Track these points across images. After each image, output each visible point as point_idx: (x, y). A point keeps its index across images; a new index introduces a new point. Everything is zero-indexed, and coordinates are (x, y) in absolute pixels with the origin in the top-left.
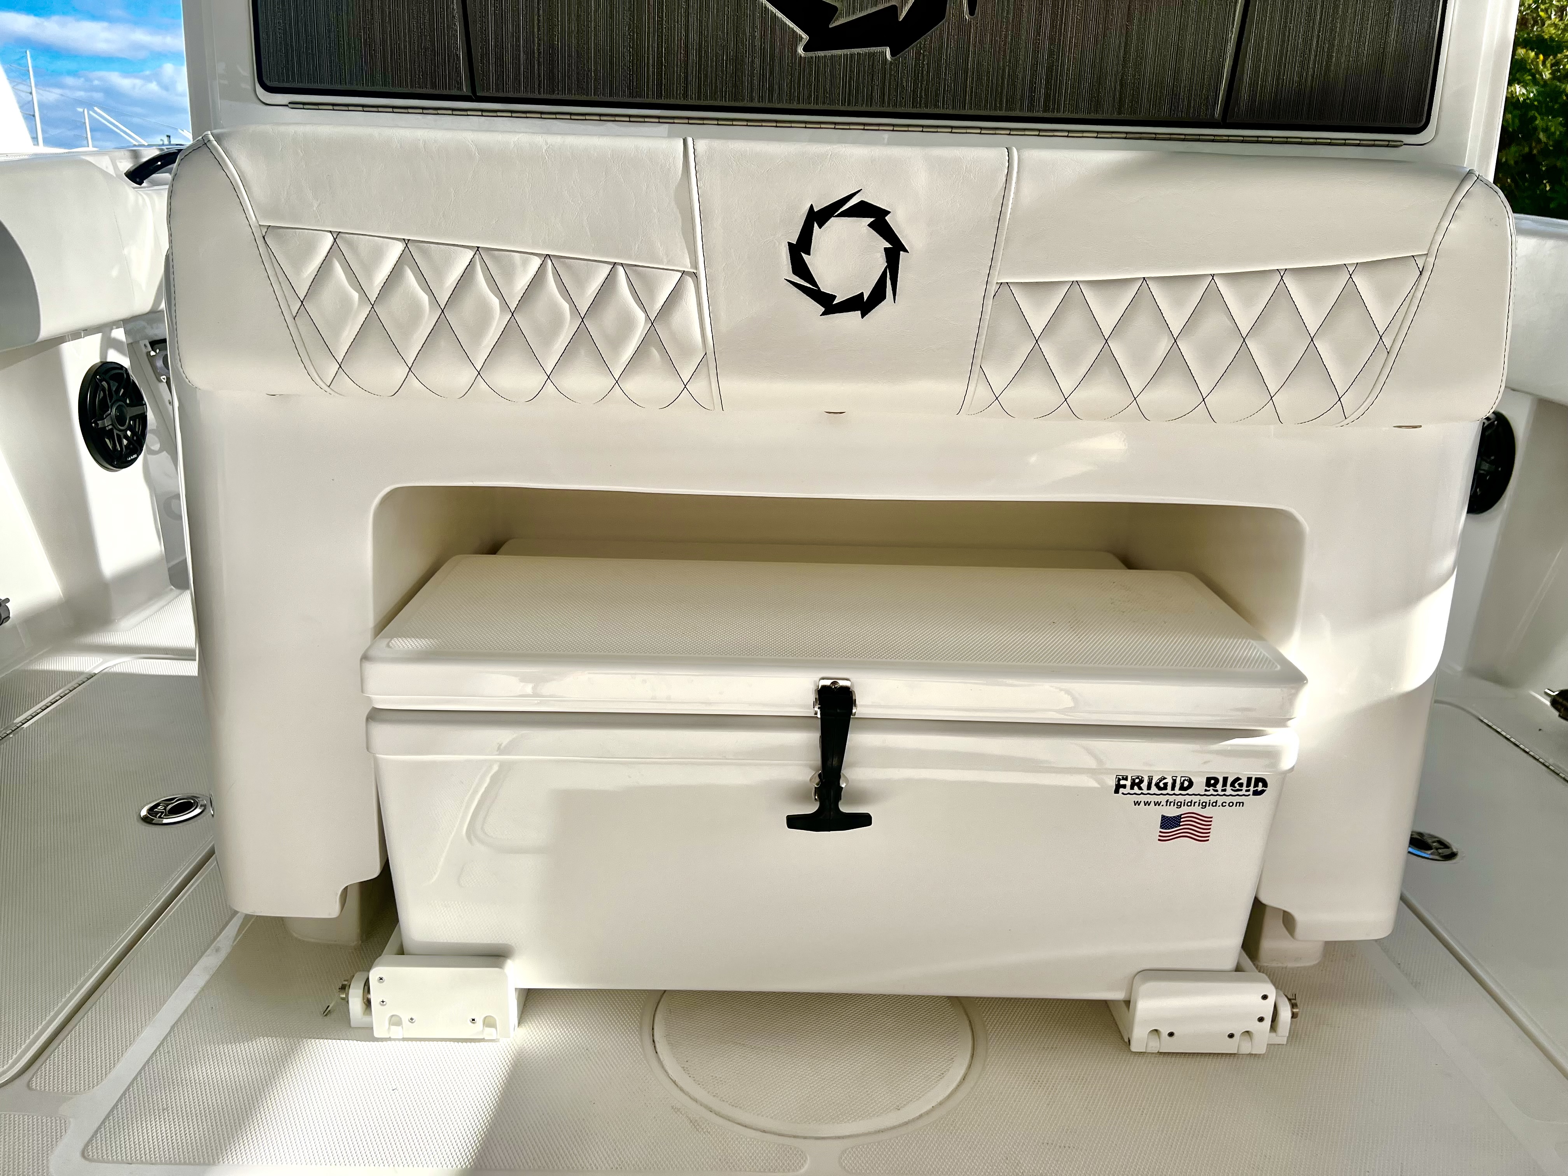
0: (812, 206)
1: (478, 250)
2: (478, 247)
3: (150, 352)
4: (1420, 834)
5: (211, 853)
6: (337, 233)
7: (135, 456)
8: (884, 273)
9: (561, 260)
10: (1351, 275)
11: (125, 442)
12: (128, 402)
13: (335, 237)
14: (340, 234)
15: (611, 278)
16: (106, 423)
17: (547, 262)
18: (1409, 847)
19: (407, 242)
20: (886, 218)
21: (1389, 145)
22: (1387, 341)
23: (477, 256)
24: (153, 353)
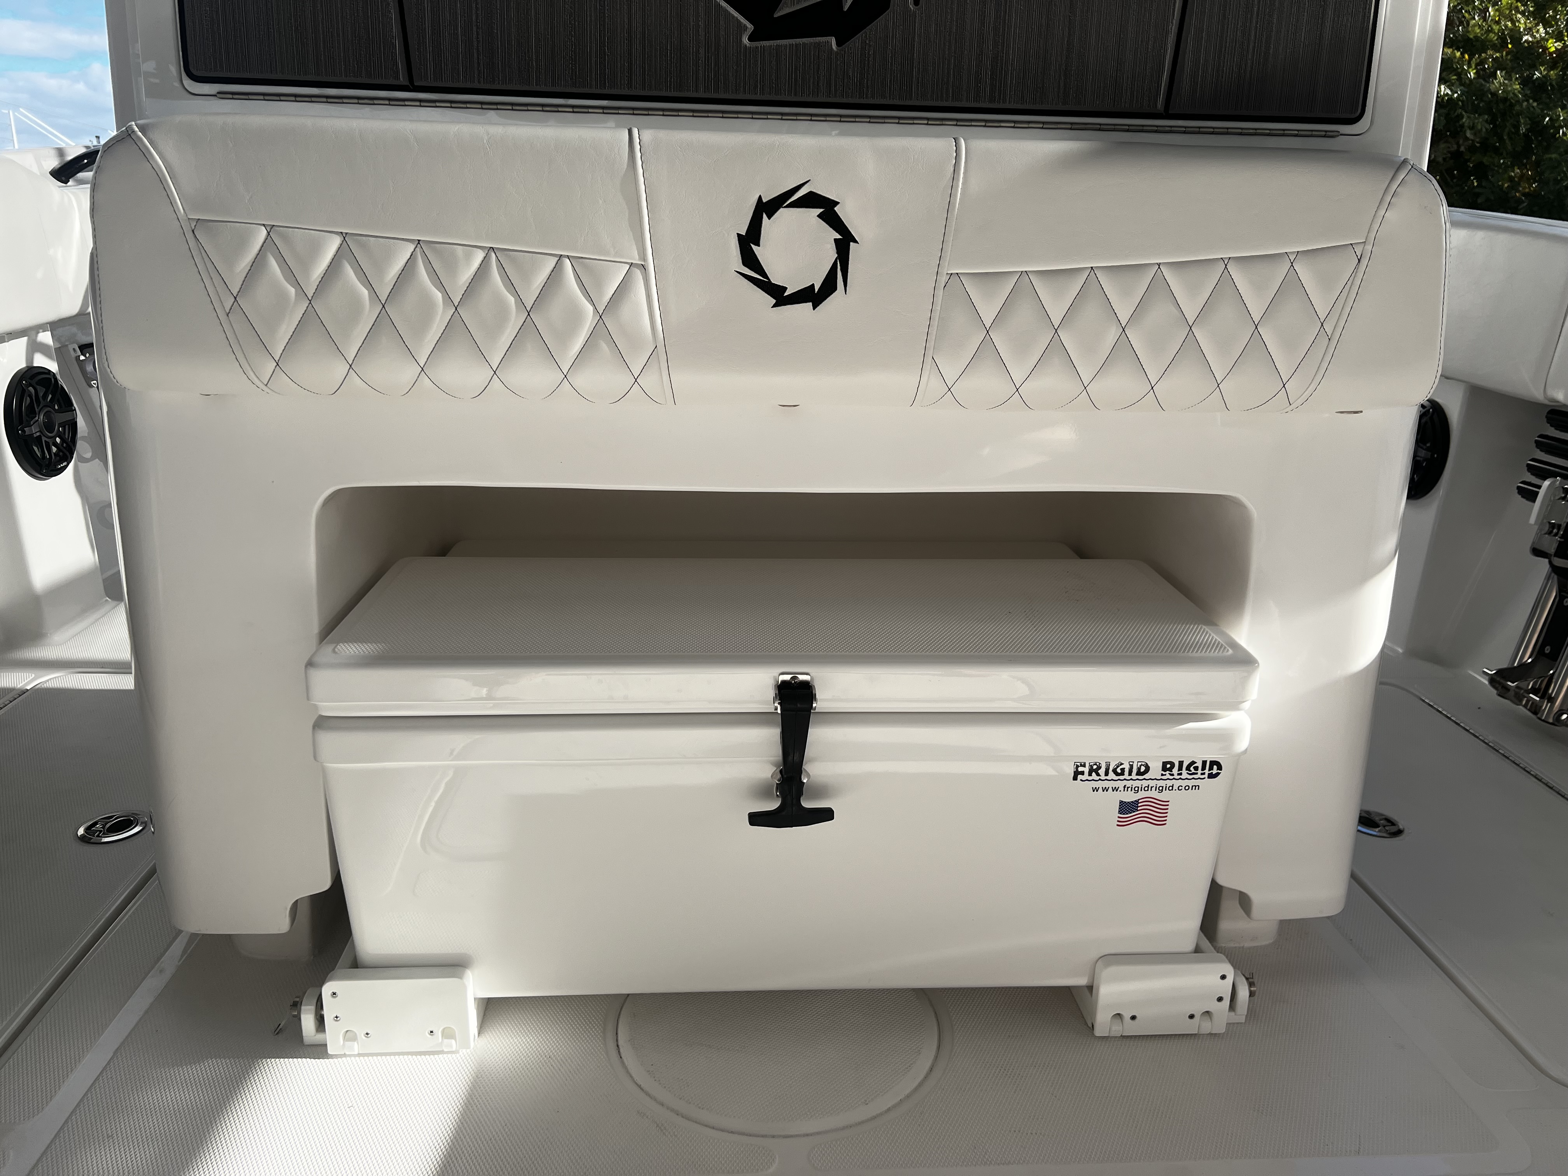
0: (760, 197)
1: (419, 243)
2: (419, 241)
3: (79, 356)
4: (1368, 812)
5: (153, 872)
6: (270, 227)
7: (65, 464)
8: (835, 264)
9: (506, 252)
10: (1292, 263)
11: (54, 449)
12: (56, 407)
13: (269, 230)
14: (274, 228)
15: (557, 269)
16: (34, 430)
17: (491, 255)
18: (1358, 825)
19: (344, 236)
20: (835, 209)
21: (1327, 135)
22: (1328, 328)
23: (418, 249)
24: (82, 358)
